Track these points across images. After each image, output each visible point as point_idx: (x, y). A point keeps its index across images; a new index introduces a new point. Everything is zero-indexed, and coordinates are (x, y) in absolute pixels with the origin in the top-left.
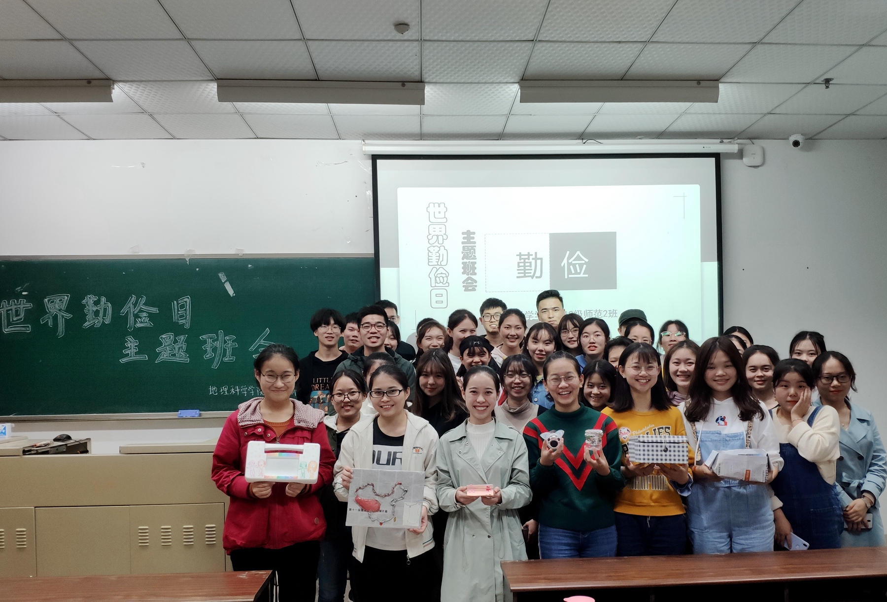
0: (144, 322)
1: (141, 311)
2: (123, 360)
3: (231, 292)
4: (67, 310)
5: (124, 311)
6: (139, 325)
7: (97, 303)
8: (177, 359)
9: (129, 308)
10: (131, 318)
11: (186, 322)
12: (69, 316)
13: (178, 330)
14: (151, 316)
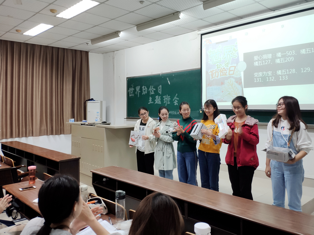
0: (153, 93)
1: (152, 90)
2: (149, 103)
3: (169, 83)
4: (140, 90)
5: (149, 90)
6: (152, 94)
7: (145, 88)
8: (159, 103)
9: (150, 89)
10: (151, 92)
11: (160, 92)
12: (140, 92)
13: (159, 95)
14: (154, 91)
